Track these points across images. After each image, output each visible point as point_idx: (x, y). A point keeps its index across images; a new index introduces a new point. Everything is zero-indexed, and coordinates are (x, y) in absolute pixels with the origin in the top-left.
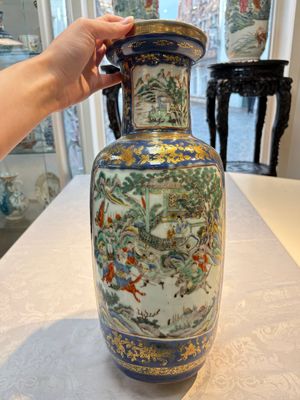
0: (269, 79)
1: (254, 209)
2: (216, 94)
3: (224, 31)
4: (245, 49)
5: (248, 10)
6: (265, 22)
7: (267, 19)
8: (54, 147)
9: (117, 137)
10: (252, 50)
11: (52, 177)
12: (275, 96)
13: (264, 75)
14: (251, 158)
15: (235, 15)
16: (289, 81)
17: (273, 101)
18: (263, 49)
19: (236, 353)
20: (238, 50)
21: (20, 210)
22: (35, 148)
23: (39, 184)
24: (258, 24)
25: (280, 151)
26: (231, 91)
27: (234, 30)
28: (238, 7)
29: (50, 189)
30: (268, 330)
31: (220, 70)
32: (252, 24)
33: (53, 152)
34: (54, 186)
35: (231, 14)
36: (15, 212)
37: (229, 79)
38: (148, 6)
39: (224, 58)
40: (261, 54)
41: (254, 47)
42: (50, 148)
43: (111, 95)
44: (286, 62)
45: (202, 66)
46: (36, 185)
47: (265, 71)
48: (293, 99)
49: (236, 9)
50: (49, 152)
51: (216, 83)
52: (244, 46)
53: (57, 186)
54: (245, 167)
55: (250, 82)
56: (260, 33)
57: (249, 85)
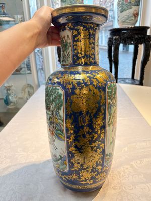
0: (140, 36)
1: (132, 102)
2: (112, 44)
3: (117, 12)
4: (128, 21)
5: (129, 1)
6: (138, 7)
7: (139, 5)
8: (31, 71)
10: (131, 21)
11: (30, 86)
12: (143, 45)
13: (137, 34)
14: (130, 76)
15: (122, 4)
16: (150, 37)
17: (142, 48)
18: (137, 21)
19: (122, 173)
20: (124, 21)
21: (14, 103)
22: (21, 72)
23: (23, 90)
24: (134, 8)
25: (145, 73)
26: (120, 43)
27: (122, 11)
29: (29, 92)
30: (139, 162)
31: (115, 32)
32: (131, 8)
33: (30, 74)
34: (31, 91)
35: (120, 3)
36: (12, 104)
37: (120, 36)
39: (117, 26)
40: (136, 23)
42: (29, 72)
44: (149, 27)
45: (105, 30)
46: (22, 90)
47: (138, 32)
50: (28, 74)
51: (113, 38)
52: (127, 19)
53: (32, 91)
54: (127, 81)
55: (130, 38)
56: (135, 12)
57: (129, 39)
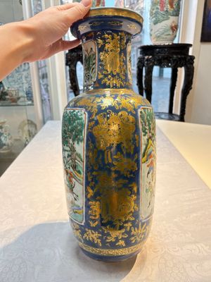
0: (179, 56)
1: (171, 143)
2: (143, 65)
3: (149, 23)
4: (163, 36)
5: (165, 9)
6: (177, 17)
7: (178, 16)
8: (33, 101)
9: (76, 95)
10: (168, 37)
11: (31, 123)
12: (183, 68)
13: (176, 54)
14: (166, 110)
15: (156, 13)
16: (192, 58)
17: (182, 72)
18: (175, 36)
20: (159, 37)
21: (8, 145)
22: (19, 103)
23: (21, 127)
24: (172, 19)
25: (187, 105)
26: (154, 64)
27: (155, 23)
28: (159, 7)
29: (29, 131)
31: (146, 50)
32: (168, 19)
33: (32, 105)
34: (32, 129)
35: (154, 12)
36: (5, 147)
37: (153, 56)
38: (98, 5)
39: (148, 41)
40: (173, 39)
41: (169, 35)
42: (30, 102)
43: (72, 66)
44: (191, 45)
46: (19, 128)
47: (177, 51)
48: (195, 70)
49: (157, 8)
50: (28, 105)
51: (144, 58)
52: (163, 34)
53: (34, 129)
54: (163, 116)
55: (166, 58)
56: (173, 25)
57: (166, 61)
